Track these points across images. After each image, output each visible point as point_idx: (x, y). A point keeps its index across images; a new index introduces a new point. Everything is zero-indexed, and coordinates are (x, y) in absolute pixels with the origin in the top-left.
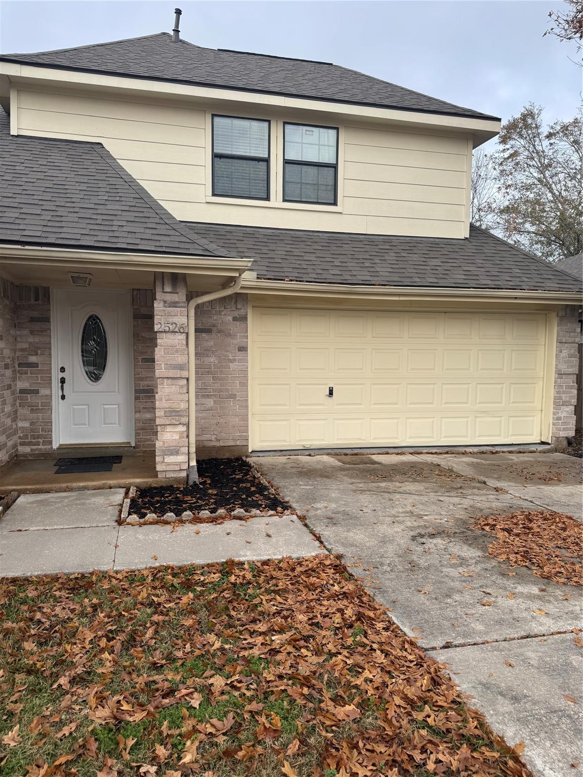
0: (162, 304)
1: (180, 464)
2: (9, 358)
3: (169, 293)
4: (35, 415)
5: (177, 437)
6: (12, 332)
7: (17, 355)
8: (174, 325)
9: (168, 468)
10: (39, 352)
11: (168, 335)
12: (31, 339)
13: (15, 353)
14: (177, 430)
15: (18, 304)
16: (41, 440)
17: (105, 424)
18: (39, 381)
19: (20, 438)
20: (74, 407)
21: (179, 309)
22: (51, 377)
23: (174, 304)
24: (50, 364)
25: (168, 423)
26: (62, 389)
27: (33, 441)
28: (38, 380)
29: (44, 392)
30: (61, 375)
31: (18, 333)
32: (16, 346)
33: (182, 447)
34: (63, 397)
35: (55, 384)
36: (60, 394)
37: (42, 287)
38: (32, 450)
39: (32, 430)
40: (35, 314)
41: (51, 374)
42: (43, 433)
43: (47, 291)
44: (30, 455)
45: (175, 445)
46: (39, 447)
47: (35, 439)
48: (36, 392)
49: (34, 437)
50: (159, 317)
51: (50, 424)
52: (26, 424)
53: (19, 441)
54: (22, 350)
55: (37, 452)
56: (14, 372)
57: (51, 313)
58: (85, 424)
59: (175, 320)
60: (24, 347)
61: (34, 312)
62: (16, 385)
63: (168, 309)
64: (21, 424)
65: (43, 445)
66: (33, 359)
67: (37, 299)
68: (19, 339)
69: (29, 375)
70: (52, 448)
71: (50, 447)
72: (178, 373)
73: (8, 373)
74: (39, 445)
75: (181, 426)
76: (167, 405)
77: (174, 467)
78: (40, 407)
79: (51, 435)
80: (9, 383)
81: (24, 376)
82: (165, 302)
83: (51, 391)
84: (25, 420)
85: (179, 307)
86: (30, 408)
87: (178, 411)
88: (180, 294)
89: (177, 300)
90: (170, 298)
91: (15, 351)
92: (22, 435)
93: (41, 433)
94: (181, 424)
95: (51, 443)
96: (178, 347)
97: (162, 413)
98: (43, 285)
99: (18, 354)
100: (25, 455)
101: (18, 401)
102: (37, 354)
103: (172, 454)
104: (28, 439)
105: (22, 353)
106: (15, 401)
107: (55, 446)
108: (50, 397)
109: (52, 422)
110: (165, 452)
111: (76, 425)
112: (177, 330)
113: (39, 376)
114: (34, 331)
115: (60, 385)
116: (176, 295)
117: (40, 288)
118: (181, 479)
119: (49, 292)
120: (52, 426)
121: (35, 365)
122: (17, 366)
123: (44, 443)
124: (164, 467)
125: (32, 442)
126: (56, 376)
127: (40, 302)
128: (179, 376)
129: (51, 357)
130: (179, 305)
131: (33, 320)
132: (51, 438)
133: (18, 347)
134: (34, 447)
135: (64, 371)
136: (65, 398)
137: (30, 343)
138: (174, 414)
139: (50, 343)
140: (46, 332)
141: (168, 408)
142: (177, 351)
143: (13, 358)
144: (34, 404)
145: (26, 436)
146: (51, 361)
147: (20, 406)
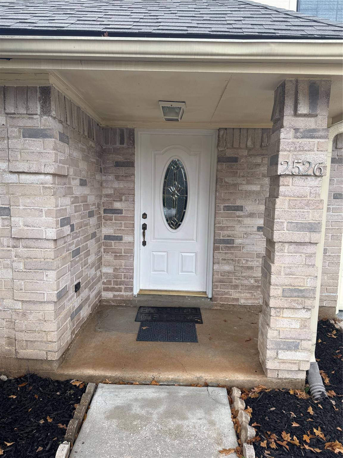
0: (292, 133)
1: (298, 363)
2: (94, 204)
3: (305, 115)
4: (118, 261)
5: (298, 326)
6: (98, 177)
7: (103, 201)
8: (307, 165)
9: (283, 367)
10: (123, 198)
11: (296, 179)
12: (116, 185)
13: (101, 199)
14: (296, 316)
15: (104, 147)
16: (123, 287)
17: (182, 271)
18: (123, 228)
19: (104, 283)
20: (154, 253)
21: (316, 140)
22: (134, 224)
23: (310, 134)
24: (134, 211)
25: (286, 306)
26: (144, 235)
27: (116, 287)
28: (121, 226)
29: (127, 238)
30: (143, 221)
31: (104, 178)
32: (102, 192)
33: (304, 340)
34: (144, 243)
35: (138, 230)
36: (142, 240)
37: (127, 129)
38: (114, 296)
39: (115, 277)
40: (120, 158)
41: (134, 221)
42: (126, 280)
43: (132, 133)
44: (113, 301)
45: (294, 336)
46: (121, 293)
47: (117, 285)
48: (120, 238)
49: (116, 283)
50: (286, 153)
51: (131, 271)
52: (110, 270)
53: (103, 286)
54: (107, 196)
55: (119, 298)
56: (99, 218)
57: (135, 157)
58: (164, 271)
59: (309, 157)
60: (109, 193)
61: (119, 157)
62: (101, 231)
63: (300, 140)
64: (105, 270)
65: (125, 291)
66: (117, 205)
67: (122, 142)
68: (104, 184)
69: (114, 221)
70: (133, 294)
71: (131, 294)
72: (305, 236)
73: (93, 221)
74: (121, 291)
75: (304, 311)
76: (287, 281)
77: (291, 365)
78: (123, 254)
79: (132, 282)
80: (94, 231)
81: (108, 222)
82: (296, 130)
83: (134, 238)
84: (109, 266)
85: (317, 138)
86: (113, 254)
87: (301, 291)
88: (319, 117)
89: (313, 126)
90: (303, 123)
91: (100, 197)
92: (105, 281)
93: (123, 279)
94: (304, 308)
95: (132, 289)
96: (309, 198)
97: (279, 292)
98: (129, 127)
99: (104, 199)
100: (108, 301)
101: (103, 247)
102: (121, 200)
103: (289, 349)
104: (111, 284)
105: (107, 199)
106: (100, 247)
107: (136, 292)
108: (132, 244)
109: (133, 269)
110: (280, 345)
111: (155, 271)
112: (310, 172)
113: (123, 222)
114: (119, 176)
115: (142, 231)
116: (312, 119)
117: (125, 131)
118: (299, 382)
119: (133, 134)
120: (133, 273)
121: (119, 211)
122: (102, 212)
123: (126, 290)
124: (278, 364)
125: (114, 288)
126: (139, 222)
127: (125, 145)
128: (307, 240)
129: (134, 204)
130: (317, 134)
131: (118, 164)
132: (132, 285)
133: (103, 193)
134: (117, 293)
135: (146, 218)
136: (146, 245)
137: (115, 189)
138: (296, 294)
139: (133, 189)
140: (130, 177)
141: (288, 285)
142: (308, 205)
143: (99, 205)
144: (117, 251)
145: (109, 282)
146: (134, 208)
147: (104, 252)
